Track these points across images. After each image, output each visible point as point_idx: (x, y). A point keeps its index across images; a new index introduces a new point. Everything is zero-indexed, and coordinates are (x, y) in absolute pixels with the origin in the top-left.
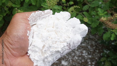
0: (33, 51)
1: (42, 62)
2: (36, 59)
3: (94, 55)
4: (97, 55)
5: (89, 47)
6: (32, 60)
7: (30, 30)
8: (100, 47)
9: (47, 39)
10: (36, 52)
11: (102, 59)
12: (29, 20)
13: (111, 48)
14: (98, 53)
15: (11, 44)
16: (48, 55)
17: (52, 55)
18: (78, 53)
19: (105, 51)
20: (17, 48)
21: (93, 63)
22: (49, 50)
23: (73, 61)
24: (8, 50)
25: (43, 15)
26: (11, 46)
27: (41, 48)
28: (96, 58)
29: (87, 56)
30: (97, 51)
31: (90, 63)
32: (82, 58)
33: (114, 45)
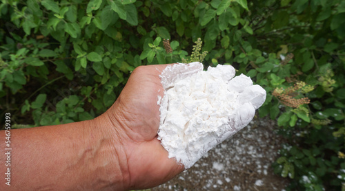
0: (167, 132)
1: (183, 151)
2: (173, 146)
3: (267, 153)
4: (271, 154)
5: (259, 140)
6: (166, 148)
7: (162, 95)
8: (277, 141)
9: (194, 111)
10: (174, 133)
11: (280, 160)
12: (160, 78)
13: (294, 141)
14: (274, 150)
15: (128, 119)
16: (194, 139)
17: (201, 139)
18: (241, 150)
19: (285, 147)
20: (139, 127)
21: (266, 167)
22: (197, 130)
23: (232, 163)
24: (122, 129)
25: (187, 71)
26: (127, 122)
27: (183, 127)
28: (271, 159)
29: (255, 155)
30: (273, 147)
31: (260, 167)
32: (247, 158)
33: (299, 137)
